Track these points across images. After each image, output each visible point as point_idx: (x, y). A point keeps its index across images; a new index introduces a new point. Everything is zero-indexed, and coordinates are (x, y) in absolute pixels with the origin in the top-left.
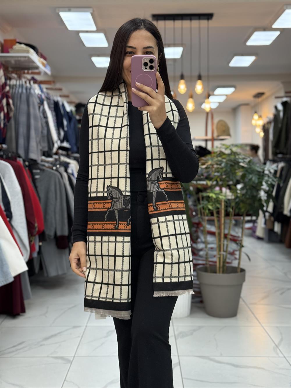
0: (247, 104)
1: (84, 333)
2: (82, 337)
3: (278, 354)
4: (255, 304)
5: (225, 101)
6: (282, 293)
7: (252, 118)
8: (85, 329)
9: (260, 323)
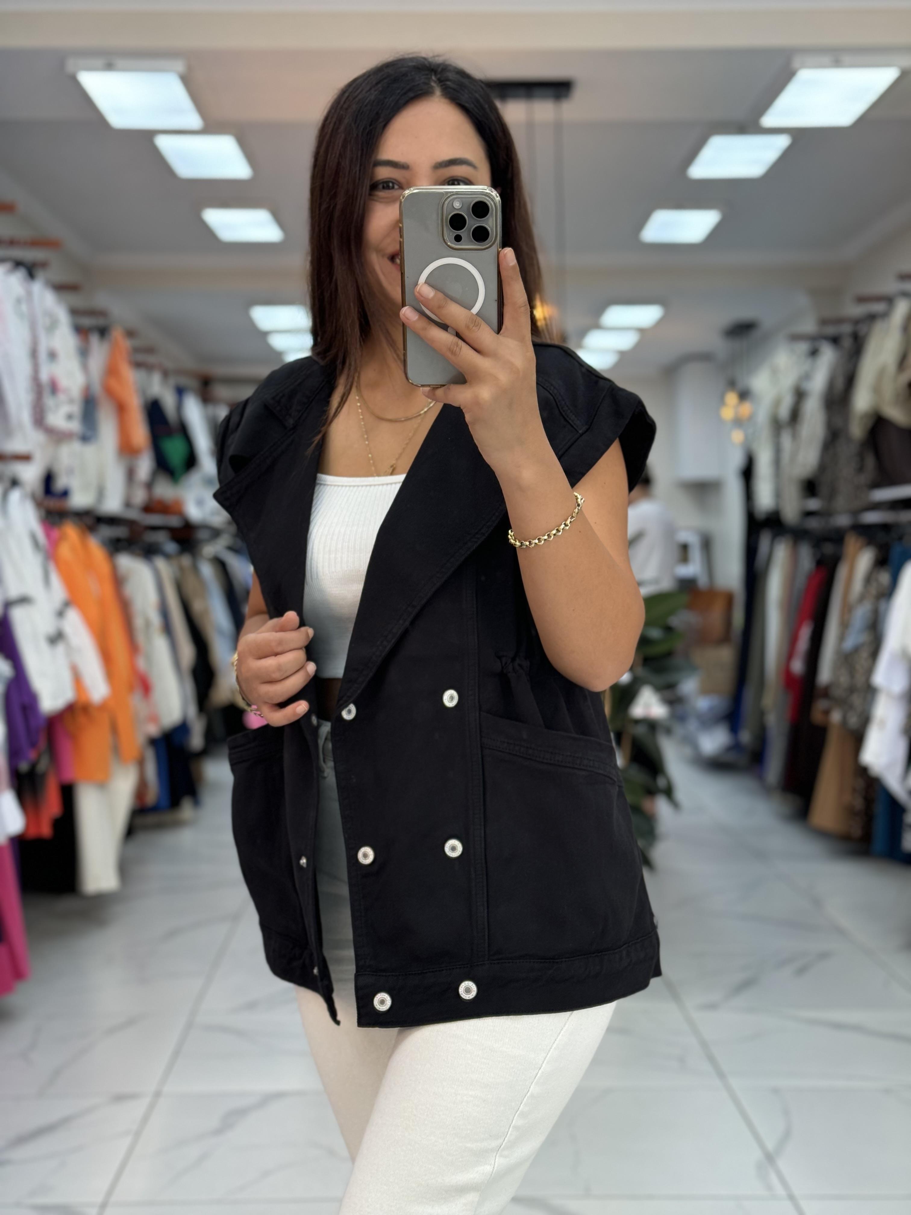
0: (705, 357)
1: (146, 1119)
2: (138, 1134)
3: (769, 1187)
4: (712, 1007)
5: (638, 347)
6: (801, 971)
7: (722, 401)
8: (151, 1107)
9: (721, 1075)
